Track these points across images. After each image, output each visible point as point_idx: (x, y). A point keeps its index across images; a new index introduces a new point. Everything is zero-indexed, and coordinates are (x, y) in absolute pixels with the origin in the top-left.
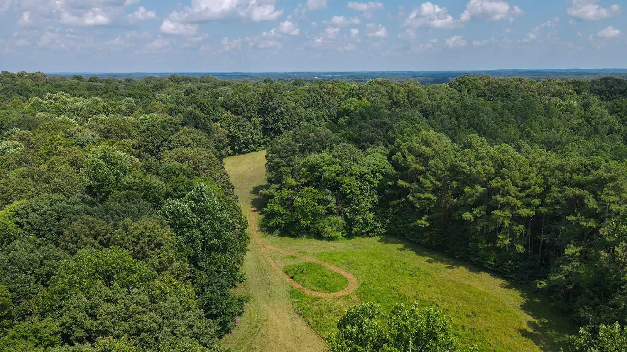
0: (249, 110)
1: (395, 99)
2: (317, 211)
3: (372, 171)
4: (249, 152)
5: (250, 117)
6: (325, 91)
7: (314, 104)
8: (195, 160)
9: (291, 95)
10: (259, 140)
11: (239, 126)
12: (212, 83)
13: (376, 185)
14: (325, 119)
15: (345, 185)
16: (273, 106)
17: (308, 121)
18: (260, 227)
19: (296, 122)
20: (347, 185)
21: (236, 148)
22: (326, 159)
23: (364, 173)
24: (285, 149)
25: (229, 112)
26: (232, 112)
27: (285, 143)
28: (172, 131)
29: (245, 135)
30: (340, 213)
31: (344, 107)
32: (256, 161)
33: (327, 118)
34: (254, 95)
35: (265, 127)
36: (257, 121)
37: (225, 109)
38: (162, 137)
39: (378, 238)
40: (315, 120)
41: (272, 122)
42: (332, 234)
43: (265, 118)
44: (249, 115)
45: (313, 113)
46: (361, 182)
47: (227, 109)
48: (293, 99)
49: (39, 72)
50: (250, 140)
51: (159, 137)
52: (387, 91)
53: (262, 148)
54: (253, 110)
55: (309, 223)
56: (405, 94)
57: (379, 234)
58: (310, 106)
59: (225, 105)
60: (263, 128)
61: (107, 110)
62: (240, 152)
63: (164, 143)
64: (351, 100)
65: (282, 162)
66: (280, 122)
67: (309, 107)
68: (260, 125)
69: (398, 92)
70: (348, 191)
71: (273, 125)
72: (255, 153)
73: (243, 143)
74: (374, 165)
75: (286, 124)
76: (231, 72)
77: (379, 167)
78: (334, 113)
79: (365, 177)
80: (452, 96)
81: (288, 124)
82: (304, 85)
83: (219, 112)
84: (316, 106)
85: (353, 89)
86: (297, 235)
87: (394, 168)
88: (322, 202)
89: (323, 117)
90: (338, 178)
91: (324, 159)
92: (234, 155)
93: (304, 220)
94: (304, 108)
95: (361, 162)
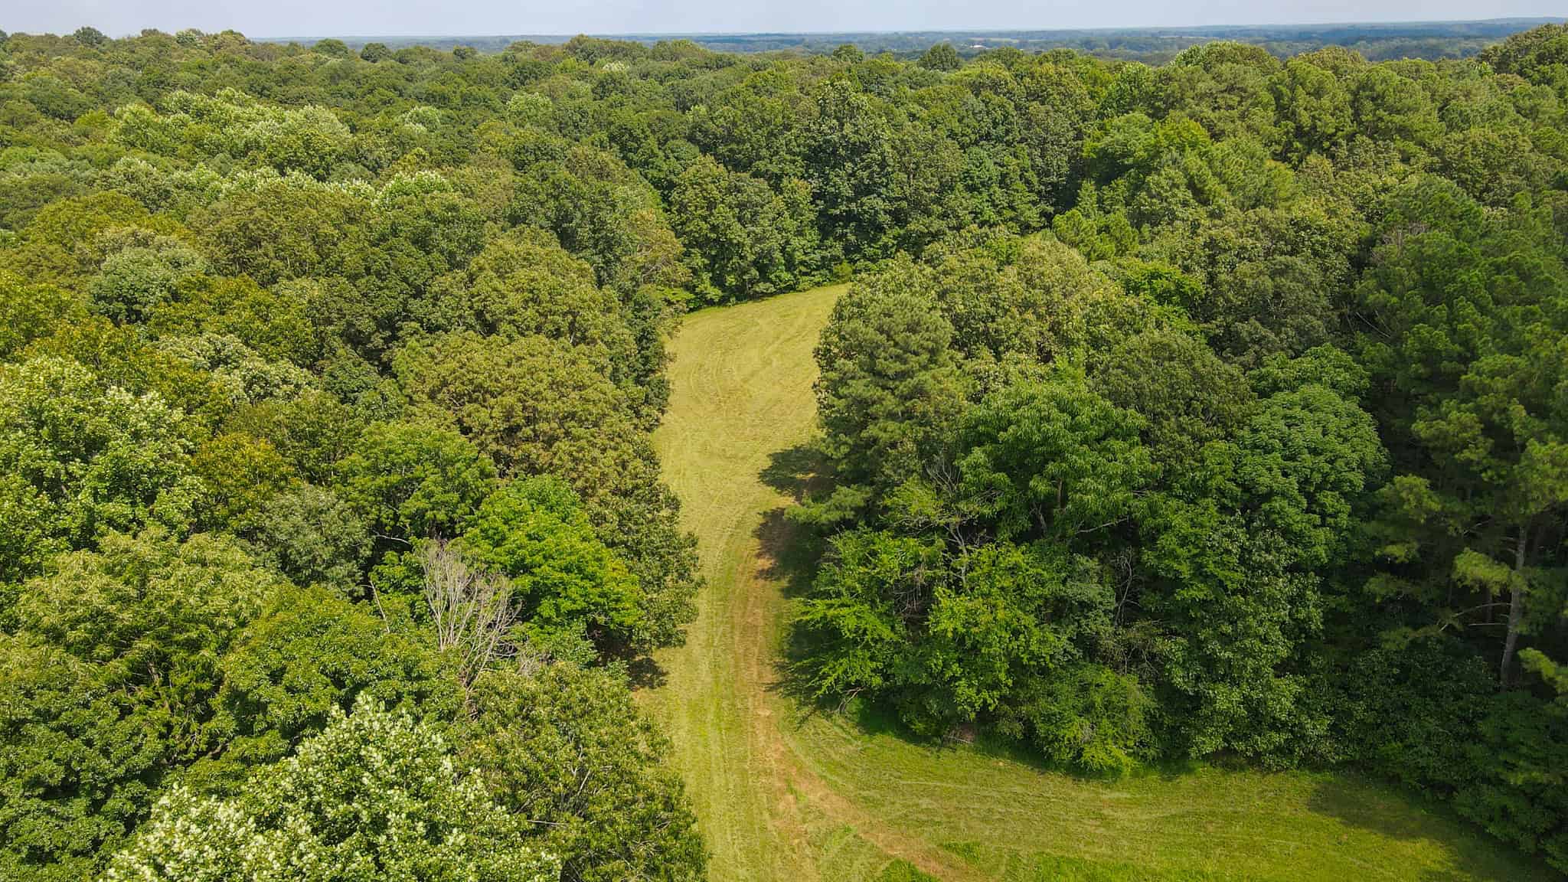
0: (777, 153)
1: (1305, 119)
2: (1033, 656)
3: (1305, 482)
4: (772, 295)
5: (779, 178)
6: (1033, 87)
7: (993, 131)
8: (509, 399)
9: (920, 101)
10: (806, 254)
11: (742, 206)
12: (683, 59)
13: (1321, 550)
14: (1028, 182)
15: (1167, 541)
16: (854, 138)
17: (971, 189)
18: (782, 667)
19: (932, 194)
20: (1184, 541)
21: (731, 280)
22: (1083, 419)
23: (1263, 490)
24: (896, 344)
25: (710, 158)
26: (719, 158)
27: (897, 317)
28: (452, 254)
29: (759, 240)
30: (1134, 655)
31: (1100, 145)
32: (792, 331)
33: (1035, 180)
34: (794, 101)
35: (826, 210)
36: (802, 189)
37: (696, 149)
38: (405, 280)
39: (1308, 781)
40: (995, 188)
41: (850, 193)
42: (1096, 755)
43: (827, 180)
44: (774, 169)
45: (988, 162)
46: (1252, 534)
47: (705, 149)
48: (924, 114)
49: (232, 32)
50: (777, 255)
51: (393, 280)
52: (1272, 89)
53: (817, 279)
54: (790, 152)
55: (992, 699)
56: (1343, 97)
57: (1312, 763)
58: (981, 137)
59: (699, 136)
60: (822, 213)
61: (317, 151)
62: (742, 294)
63: (414, 305)
64: (1128, 121)
65: (881, 400)
66: (880, 195)
67: (976, 143)
68: (812, 203)
69: (1318, 93)
70: (1185, 570)
71: (853, 206)
72: (791, 298)
73: (755, 263)
74: (1314, 452)
75: (897, 199)
76: (756, 32)
77: (1340, 463)
78: (1061, 163)
79: (1272, 511)
80: (1528, 103)
81: (906, 199)
82: (956, 66)
83: (677, 159)
84: (999, 140)
85: (1134, 80)
86: (938, 734)
87: (1433, 487)
88: (1057, 611)
89: (1021, 176)
90: (1140, 505)
91: (1073, 416)
92: (723, 302)
93: (970, 686)
94: (962, 147)
95: (1245, 433)
